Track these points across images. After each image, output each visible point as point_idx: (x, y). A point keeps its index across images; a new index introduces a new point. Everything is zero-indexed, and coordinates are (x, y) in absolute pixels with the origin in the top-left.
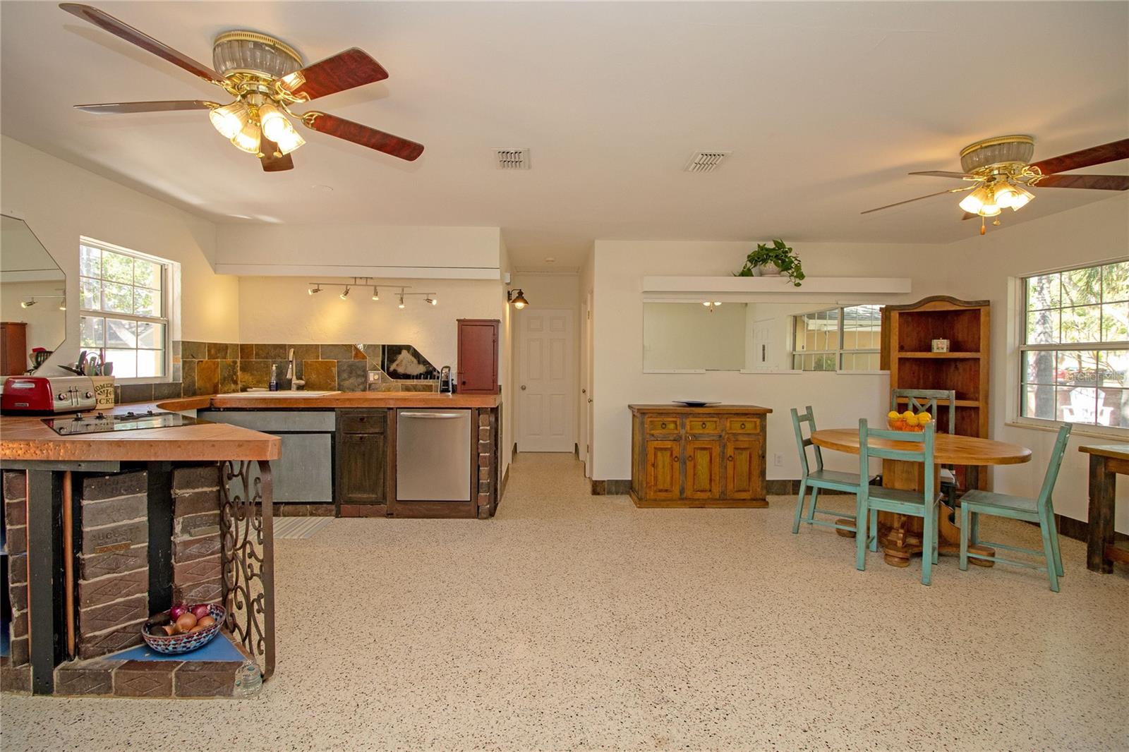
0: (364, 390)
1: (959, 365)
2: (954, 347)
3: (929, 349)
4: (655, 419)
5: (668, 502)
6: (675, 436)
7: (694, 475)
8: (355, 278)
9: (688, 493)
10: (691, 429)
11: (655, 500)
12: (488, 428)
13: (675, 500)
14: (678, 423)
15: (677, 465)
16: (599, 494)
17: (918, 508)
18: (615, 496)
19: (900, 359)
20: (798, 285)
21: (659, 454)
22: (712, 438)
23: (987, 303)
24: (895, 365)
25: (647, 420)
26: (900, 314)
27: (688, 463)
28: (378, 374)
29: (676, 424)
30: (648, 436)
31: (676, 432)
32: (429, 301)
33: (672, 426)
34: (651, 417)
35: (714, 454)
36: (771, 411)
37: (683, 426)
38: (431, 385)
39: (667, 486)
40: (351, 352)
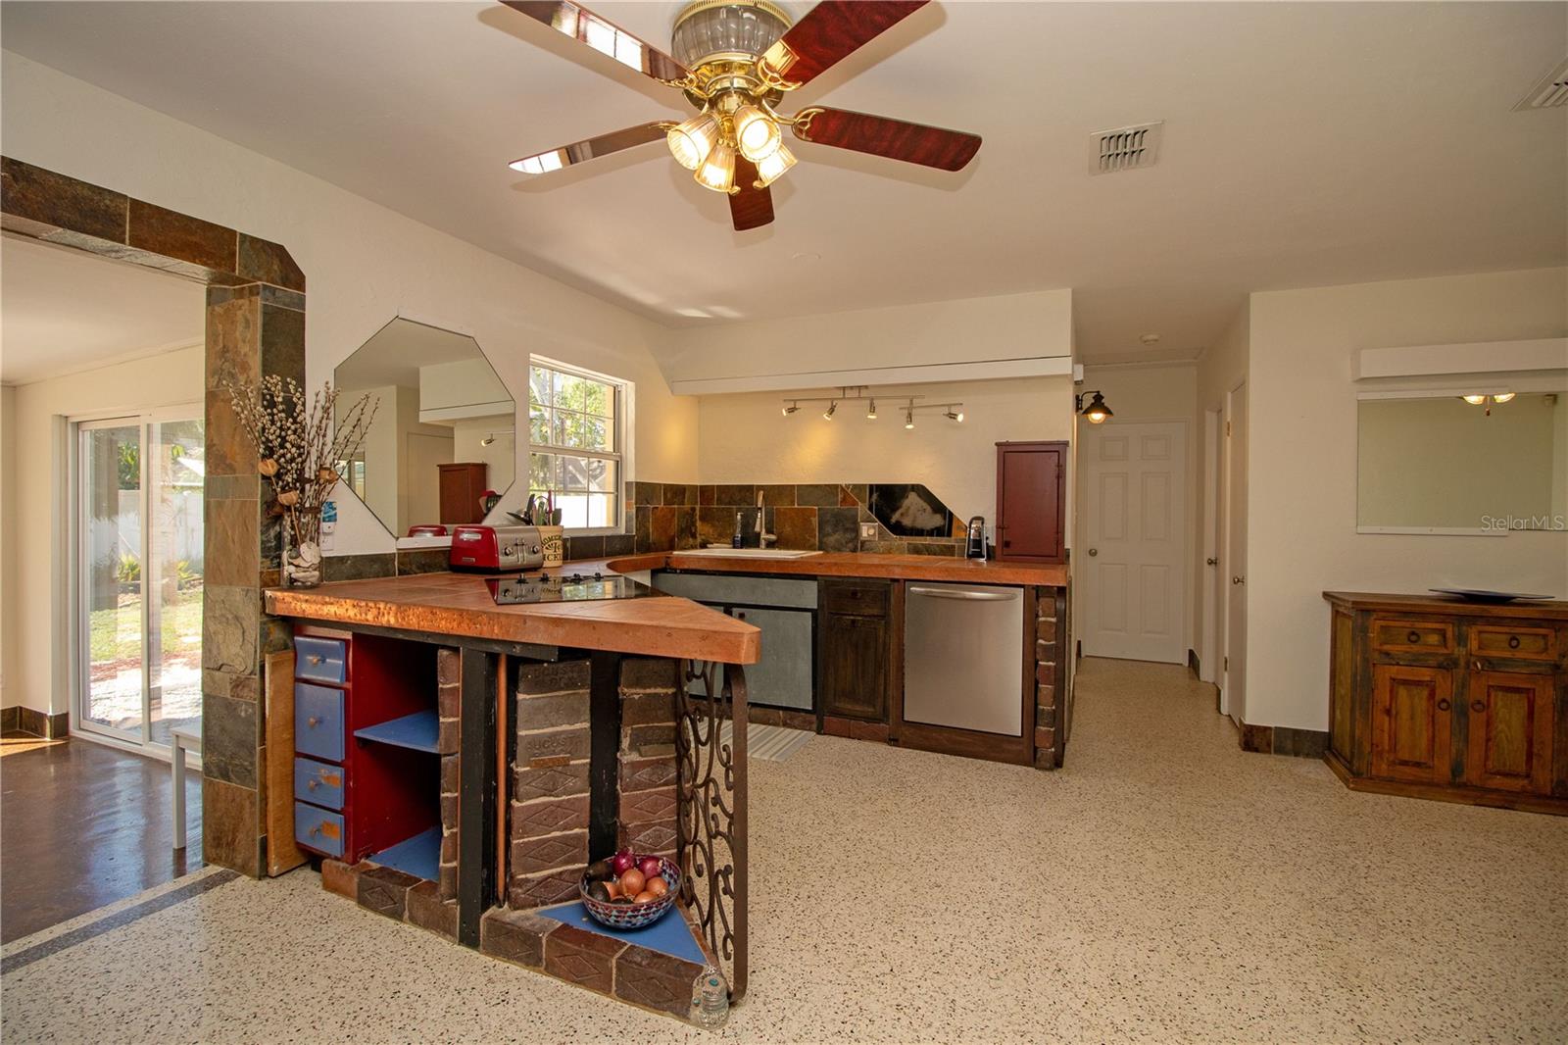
0: (854, 550)
4: (1392, 623)
5: (1422, 788)
6: (1441, 659)
7: (1488, 740)
8: (844, 388)
9: (1472, 774)
10: (1481, 648)
11: (1391, 780)
12: (1054, 620)
13: (1438, 785)
14: (1449, 634)
15: (1444, 717)
16: (1257, 750)
18: (1292, 759)
21: (1402, 692)
22: (1535, 669)
25: (1375, 625)
27: (1473, 715)
28: (874, 527)
29: (1444, 636)
30: (1376, 655)
31: (1443, 651)
32: (953, 416)
33: (1434, 639)
34: (1383, 619)
35: (1539, 702)
37: (1462, 640)
38: (953, 547)
39: (1421, 754)
40: (837, 495)
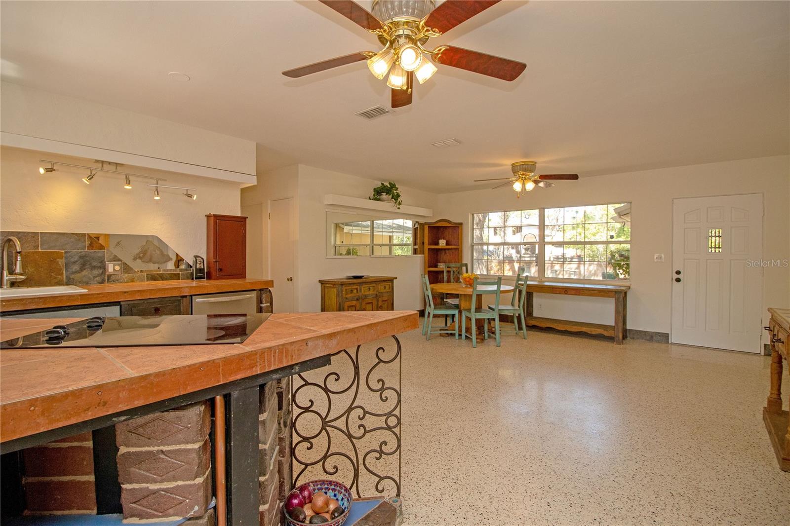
0: (102, 282)
1: (447, 251)
2: (447, 244)
3: (437, 244)
6: (357, 297)
8: (103, 162)
10: (364, 293)
17: (493, 315)
19: (429, 249)
20: (399, 208)
21: (350, 309)
22: (373, 296)
23: (461, 224)
24: (426, 251)
25: (344, 288)
26: (429, 227)
28: (119, 265)
29: (357, 290)
30: (345, 299)
31: (358, 295)
32: (190, 196)
33: (355, 291)
34: (346, 286)
36: (396, 278)
37: (361, 290)
38: (179, 274)
40: (85, 241)
